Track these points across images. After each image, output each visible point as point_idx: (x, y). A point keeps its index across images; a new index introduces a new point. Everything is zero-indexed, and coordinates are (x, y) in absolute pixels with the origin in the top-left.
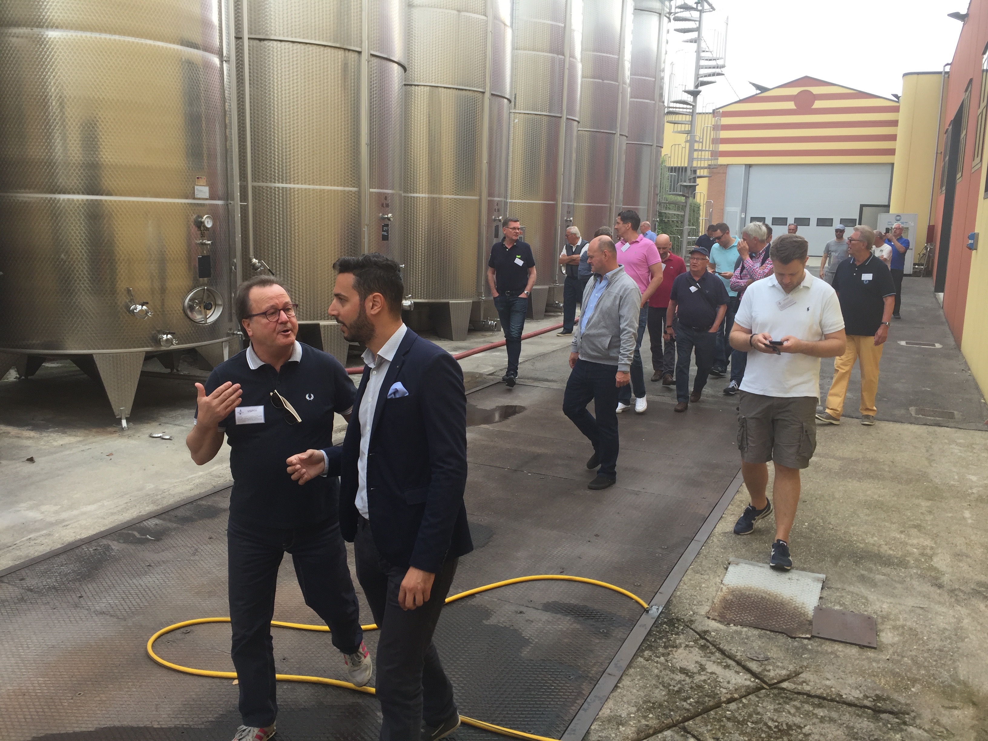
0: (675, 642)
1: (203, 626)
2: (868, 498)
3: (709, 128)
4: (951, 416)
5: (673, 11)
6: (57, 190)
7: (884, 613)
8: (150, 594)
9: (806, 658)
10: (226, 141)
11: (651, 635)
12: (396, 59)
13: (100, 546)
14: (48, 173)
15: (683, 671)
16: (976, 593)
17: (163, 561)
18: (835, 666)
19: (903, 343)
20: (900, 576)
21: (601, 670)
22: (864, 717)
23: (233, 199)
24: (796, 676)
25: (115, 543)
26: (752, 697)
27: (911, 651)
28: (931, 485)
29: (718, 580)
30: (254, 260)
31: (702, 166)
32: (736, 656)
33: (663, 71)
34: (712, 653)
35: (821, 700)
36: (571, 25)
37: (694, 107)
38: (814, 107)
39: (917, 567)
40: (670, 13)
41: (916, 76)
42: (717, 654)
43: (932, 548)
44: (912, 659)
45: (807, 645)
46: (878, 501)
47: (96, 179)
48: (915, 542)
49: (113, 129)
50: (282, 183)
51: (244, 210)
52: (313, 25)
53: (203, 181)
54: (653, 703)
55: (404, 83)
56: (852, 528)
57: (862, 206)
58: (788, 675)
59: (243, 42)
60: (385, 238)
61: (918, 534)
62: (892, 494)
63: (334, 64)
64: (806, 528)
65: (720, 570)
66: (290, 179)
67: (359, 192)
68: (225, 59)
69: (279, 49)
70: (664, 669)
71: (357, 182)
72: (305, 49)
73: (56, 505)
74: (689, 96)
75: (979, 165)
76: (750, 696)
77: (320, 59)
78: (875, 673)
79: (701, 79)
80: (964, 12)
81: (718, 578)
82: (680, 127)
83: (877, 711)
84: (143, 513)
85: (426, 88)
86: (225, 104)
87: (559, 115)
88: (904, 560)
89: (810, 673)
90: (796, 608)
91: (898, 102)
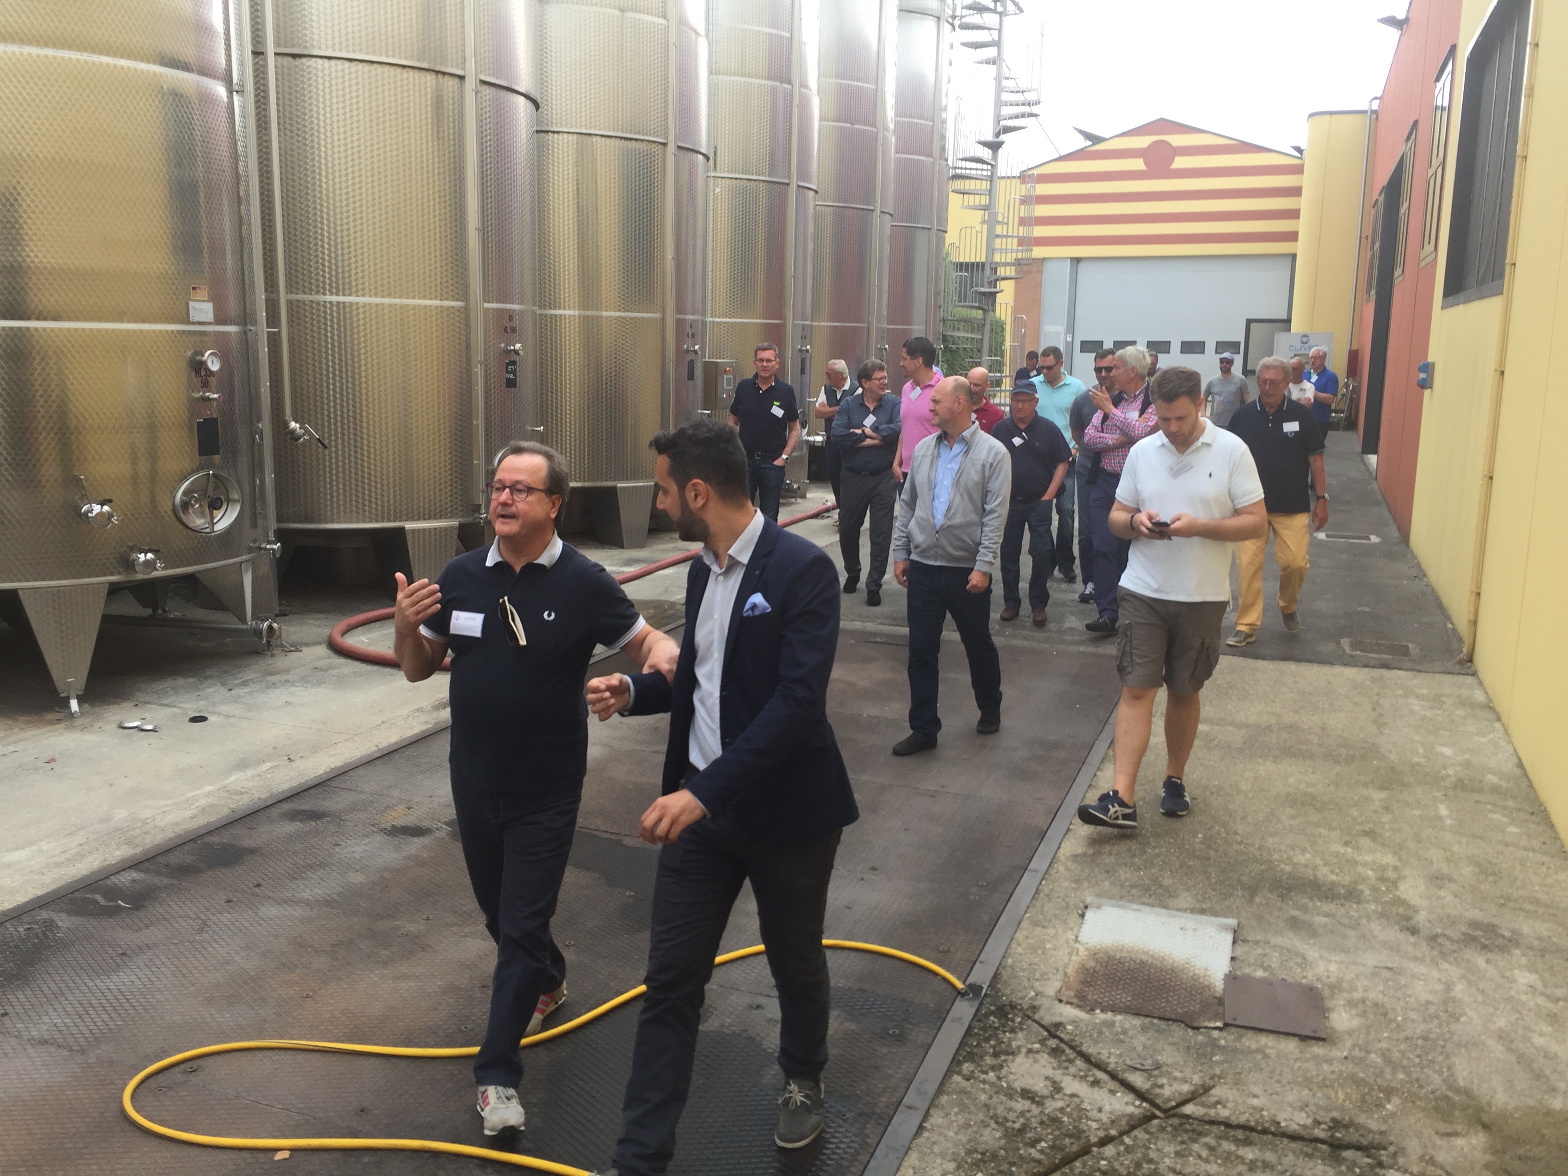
0: (1010, 1045)
1: (219, 1059)
2: (1291, 789)
3: (1017, 201)
4: (1404, 651)
5: (958, 13)
7: (1333, 980)
8: (126, 1005)
9: (1218, 1062)
10: (240, 225)
11: (971, 1035)
12: (522, 89)
13: (37, 923)
15: (1027, 1094)
16: (1469, 940)
17: (147, 945)
18: (1264, 1073)
20: (1350, 917)
21: (895, 1100)
22: (1317, 1158)
23: (254, 322)
24: (1204, 1092)
25: (63, 916)
26: (1139, 1133)
27: (1380, 1041)
28: (1383, 764)
29: (1071, 936)
30: (293, 425)
31: (1005, 260)
32: (1108, 1064)
33: (945, 109)
34: (1070, 1061)
35: (1248, 1133)
36: (800, 35)
37: (994, 167)
38: (1173, 166)
39: (1376, 900)
40: (954, 17)
41: (1327, 117)
42: (1078, 1062)
43: (1395, 868)
44: (1383, 1055)
45: (1218, 1039)
46: (1306, 794)
47: (19, 293)
48: (1369, 858)
50: (337, 294)
51: (274, 341)
52: (383, 31)
53: (203, 293)
54: (983, 1154)
55: (535, 128)
56: (1270, 840)
57: (1249, 322)
58: (1193, 1093)
59: (266, 60)
60: (511, 383)
61: (1372, 845)
62: (1327, 781)
63: (420, 96)
64: (1201, 843)
65: (1073, 919)
66: (350, 289)
67: (467, 309)
68: (236, 88)
69: (327, 72)
70: (997, 1093)
71: (463, 292)
72: (369, 72)
74: (986, 149)
75: (1433, 256)
76: (1136, 1132)
77: (395, 89)
78: (1328, 1082)
79: (1004, 123)
80: (1401, 16)
81: (1070, 933)
82: (972, 200)
83: (1336, 1147)
84: (111, 861)
85: (571, 137)
86: (237, 163)
87: (786, 181)
88: (1355, 889)
89: (1227, 1086)
90: (1195, 978)
91: (1301, 158)
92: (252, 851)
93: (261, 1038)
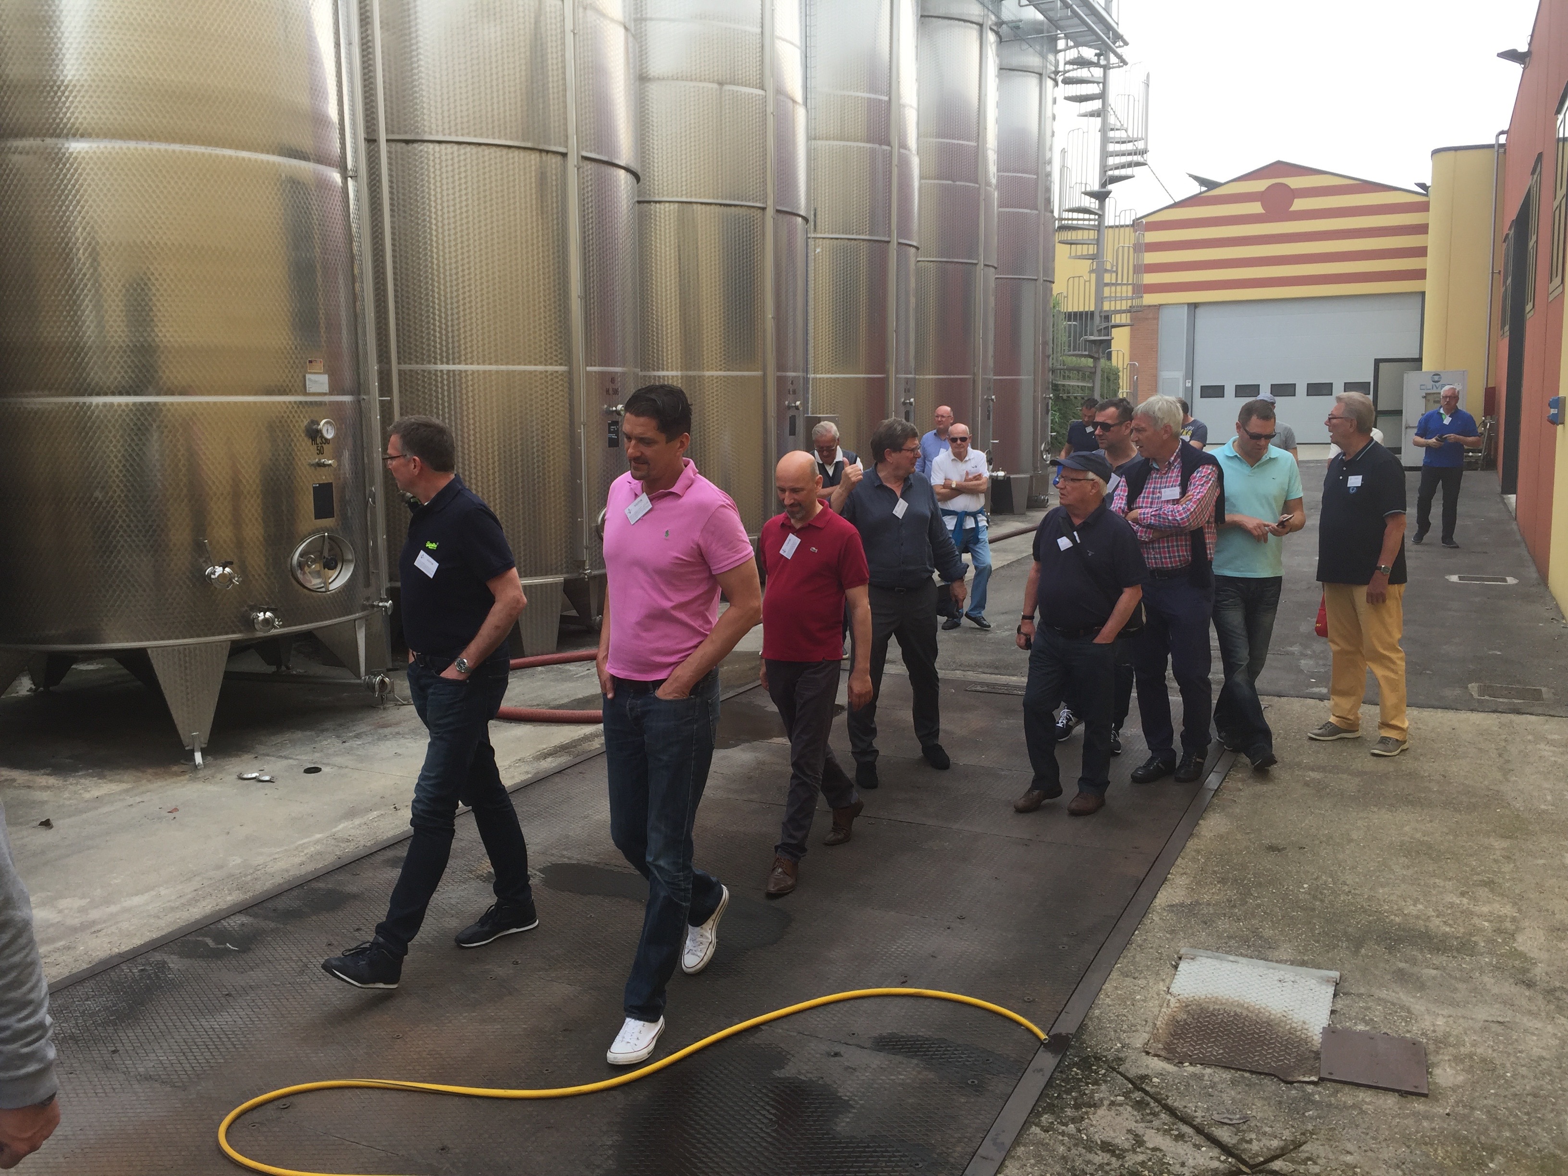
0: (1092, 1097)
1: (311, 1096)
2: (1406, 839)
3: (1126, 249)
4: (1537, 695)
5: (1061, 68)
6: (86, 390)
7: (1440, 1034)
8: (228, 1044)
9: (1311, 1118)
10: (355, 303)
11: (1052, 1087)
12: (622, 163)
13: (150, 964)
14: (73, 364)
15: (1107, 1147)
17: (251, 987)
18: (1360, 1130)
19: (1454, 578)
20: (1462, 970)
21: (969, 1150)
23: (367, 393)
24: (1295, 1148)
25: (175, 958)
27: (1486, 1098)
28: (1507, 812)
29: (1162, 987)
31: (1118, 308)
32: (1194, 1117)
33: (1050, 162)
34: (1155, 1115)
36: (899, 97)
37: (1101, 217)
38: (1293, 208)
39: (1491, 953)
40: (1057, 72)
41: (1452, 153)
42: (1163, 1116)
43: (1514, 920)
44: (1489, 1112)
45: (1313, 1094)
46: (1422, 843)
47: (148, 371)
48: (1485, 909)
49: (173, 291)
50: (448, 363)
51: (386, 408)
52: (490, 115)
53: (319, 366)
55: (637, 199)
56: (1381, 891)
57: (1377, 362)
58: (1282, 1149)
59: (379, 146)
60: (613, 443)
61: (1491, 895)
62: (1445, 830)
63: (525, 174)
64: (1305, 893)
65: (1168, 969)
66: (459, 358)
67: (570, 373)
68: (350, 173)
69: (437, 155)
70: (1076, 1145)
71: (568, 360)
72: (477, 153)
73: (83, 897)
74: (1093, 200)
75: (1560, 289)
77: (502, 167)
78: (1427, 1140)
79: (1110, 173)
80: (1523, 48)
81: (1161, 983)
82: (1079, 250)
84: (223, 906)
85: (672, 206)
86: (351, 243)
87: (887, 239)
88: (1469, 940)
89: (1319, 1142)
90: (1292, 1031)
91: (1426, 195)
92: (355, 897)
93: (352, 1077)
